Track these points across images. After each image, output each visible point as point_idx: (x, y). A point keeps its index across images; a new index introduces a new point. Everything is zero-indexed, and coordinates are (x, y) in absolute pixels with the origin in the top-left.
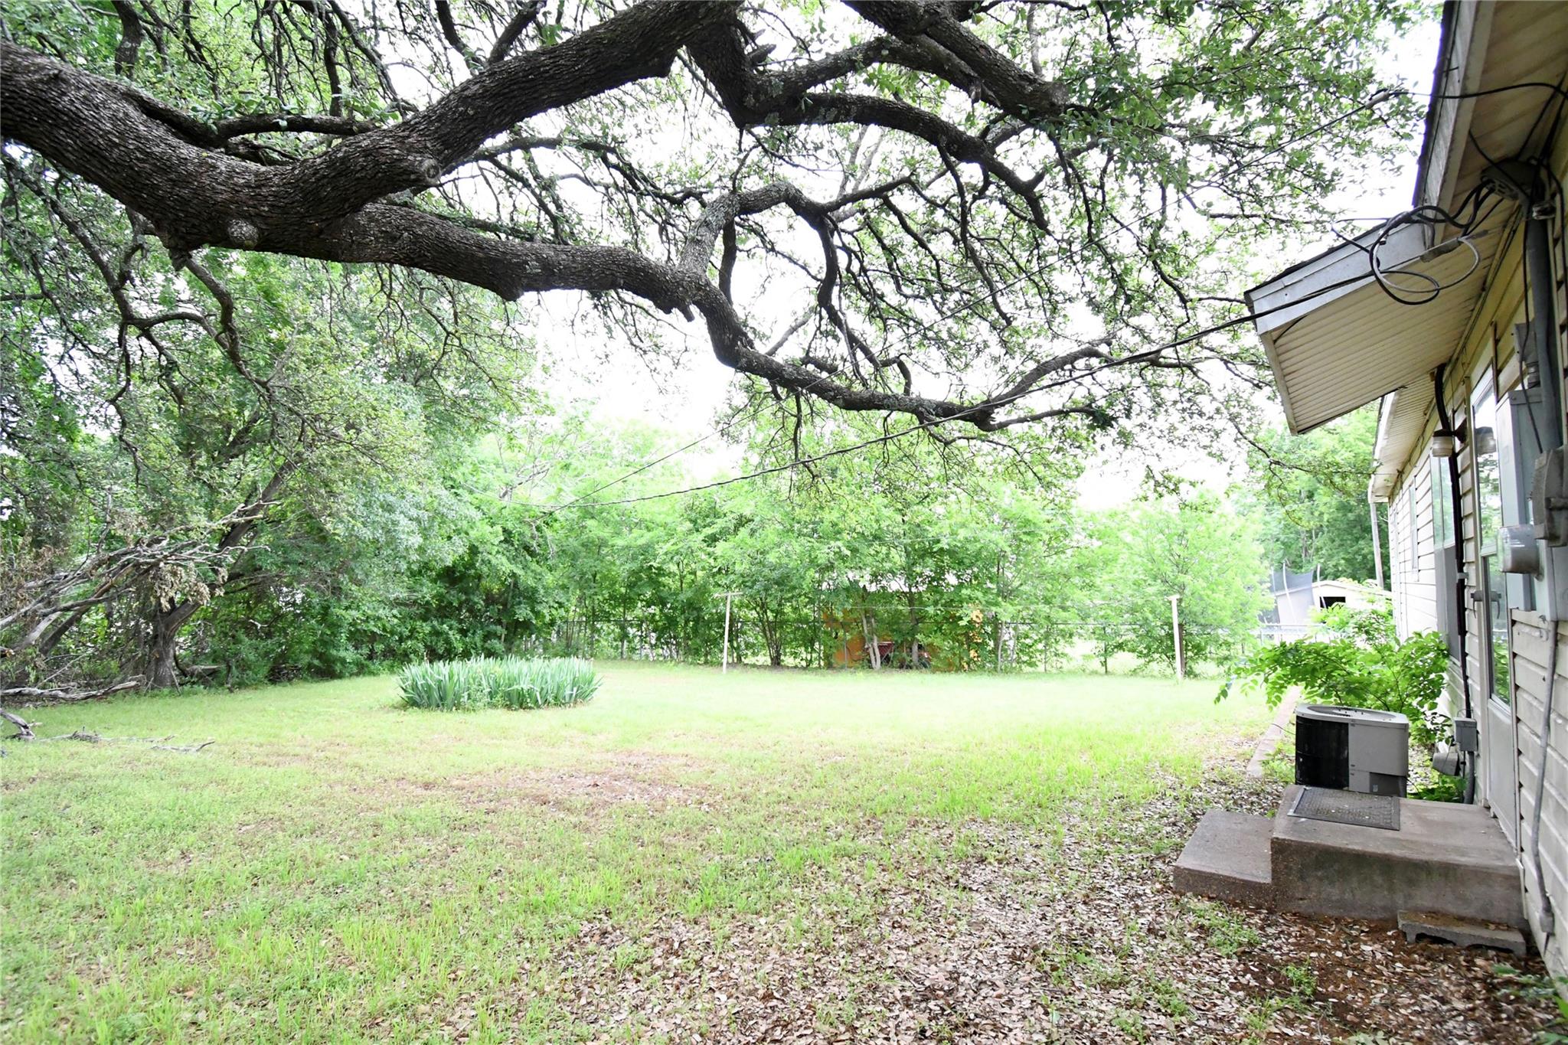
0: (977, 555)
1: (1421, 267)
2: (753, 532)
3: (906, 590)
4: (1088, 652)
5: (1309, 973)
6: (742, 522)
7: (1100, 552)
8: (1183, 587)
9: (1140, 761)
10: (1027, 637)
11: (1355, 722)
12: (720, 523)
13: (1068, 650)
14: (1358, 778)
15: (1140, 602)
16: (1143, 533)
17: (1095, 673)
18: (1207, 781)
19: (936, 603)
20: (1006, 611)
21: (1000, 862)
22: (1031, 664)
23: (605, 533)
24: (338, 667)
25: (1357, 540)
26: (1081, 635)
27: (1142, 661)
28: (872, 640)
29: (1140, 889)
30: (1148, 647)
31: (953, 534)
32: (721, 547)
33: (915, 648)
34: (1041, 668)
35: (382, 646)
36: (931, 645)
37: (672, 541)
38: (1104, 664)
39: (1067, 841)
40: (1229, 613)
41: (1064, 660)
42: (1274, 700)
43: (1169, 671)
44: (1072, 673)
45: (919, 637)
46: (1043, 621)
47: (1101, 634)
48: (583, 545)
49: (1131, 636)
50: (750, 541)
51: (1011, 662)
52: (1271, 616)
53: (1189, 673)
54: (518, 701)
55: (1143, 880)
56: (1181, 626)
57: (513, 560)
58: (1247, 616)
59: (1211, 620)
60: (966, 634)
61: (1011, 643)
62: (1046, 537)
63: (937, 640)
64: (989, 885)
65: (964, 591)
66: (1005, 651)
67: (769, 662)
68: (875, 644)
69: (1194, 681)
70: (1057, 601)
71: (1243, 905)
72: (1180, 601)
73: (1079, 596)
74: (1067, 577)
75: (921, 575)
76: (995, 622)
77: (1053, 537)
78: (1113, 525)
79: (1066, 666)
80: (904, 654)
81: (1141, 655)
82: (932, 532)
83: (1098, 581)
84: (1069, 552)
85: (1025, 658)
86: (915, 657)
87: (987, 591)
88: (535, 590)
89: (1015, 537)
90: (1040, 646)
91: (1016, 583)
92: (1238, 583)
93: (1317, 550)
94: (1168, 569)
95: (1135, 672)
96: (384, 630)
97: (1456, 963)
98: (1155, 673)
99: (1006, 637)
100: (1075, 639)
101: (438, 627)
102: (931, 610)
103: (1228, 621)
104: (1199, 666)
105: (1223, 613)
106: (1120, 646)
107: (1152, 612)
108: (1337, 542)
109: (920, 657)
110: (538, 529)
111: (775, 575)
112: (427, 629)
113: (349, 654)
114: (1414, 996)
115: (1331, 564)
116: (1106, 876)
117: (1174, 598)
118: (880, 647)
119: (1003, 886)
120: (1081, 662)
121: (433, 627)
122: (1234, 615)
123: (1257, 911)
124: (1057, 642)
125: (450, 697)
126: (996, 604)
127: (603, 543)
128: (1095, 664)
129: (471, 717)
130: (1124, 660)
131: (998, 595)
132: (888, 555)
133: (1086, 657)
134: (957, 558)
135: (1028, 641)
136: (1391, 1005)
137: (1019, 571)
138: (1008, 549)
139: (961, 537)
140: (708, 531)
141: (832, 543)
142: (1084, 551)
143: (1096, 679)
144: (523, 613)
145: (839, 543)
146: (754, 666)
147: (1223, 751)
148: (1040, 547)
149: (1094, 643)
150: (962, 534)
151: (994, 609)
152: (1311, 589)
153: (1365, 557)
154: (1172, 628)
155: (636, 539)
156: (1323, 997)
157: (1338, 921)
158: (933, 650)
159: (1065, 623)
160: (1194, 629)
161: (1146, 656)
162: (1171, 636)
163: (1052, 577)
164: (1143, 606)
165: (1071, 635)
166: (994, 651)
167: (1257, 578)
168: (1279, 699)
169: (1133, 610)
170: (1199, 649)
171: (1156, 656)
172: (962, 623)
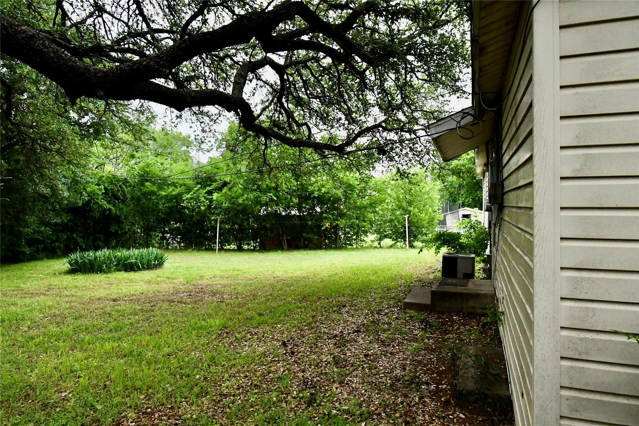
0: (329, 199)
1: (469, 127)
2: (230, 189)
3: (298, 214)
4: (373, 239)
5: (438, 324)
6: (225, 184)
7: (378, 197)
8: (410, 211)
9: (393, 276)
10: (349, 233)
11: (459, 257)
12: (214, 185)
13: (365, 238)
14: (460, 275)
15: (394, 218)
16: (395, 190)
17: (376, 247)
18: (415, 281)
19: (311, 220)
20: (342, 223)
21: (350, 306)
22: (351, 245)
23: (155, 189)
24: (21, 257)
25: (477, 191)
26: (371, 232)
27: (394, 242)
28: (283, 236)
29: (393, 310)
30: (396, 237)
31: (320, 190)
32: (215, 196)
33: (302, 240)
34: (355, 246)
35: (42, 246)
36: (309, 238)
37: (191, 193)
38: (379, 244)
39: (370, 300)
40: (427, 222)
41: (364, 243)
42: (437, 253)
43: (404, 246)
44: (367, 248)
45: (304, 235)
46: (356, 227)
47: (378, 232)
48: (142, 195)
49: (390, 232)
50: (229, 193)
51: (342, 244)
52: (443, 223)
53: (412, 246)
54: (130, 267)
55: (394, 307)
56: (409, 227)
57: (109, 202)
58: (433, 223)
59: (420, 224)
60: (324, 233)
61: (342, 236)
62: (358, 192)
63: (311, 236)
64: (348, 312)
65: (324, 215)
66: (340, 239)
67: (236, 248)
68: (285, 238)
69: (413, 249)
70: (361, 218)
71: (423, 311)
72: (409, 217)
73: (371, 216)
74: (366, 208)
75: (305, 208)
76: (337, 228)
77: (361, 191)
78: (384, 186)
79: (364, 245)
80: (297, 242)
81: (394, 240)
82: (311, 188)
83: (377, 209)
84: (367, 198)
85: (348, 242)
86: (302, 244)
87: (333, 215)
88: (119, 217)
89: (345, 191)
90: (354, 237)
91: (345, 211)
92: (430, 210)
93: (462, 195)
94: (404, 204)
95: (391, 247)
96: (43, 237)
97: (477, 319)
98: (399, 247)
99: (340, 234)
100: (368, 234)
101: (71, 236)
102: (310, 223)
103: (426, 225)
104: (416, 244)
105: (424, 222)
106: (386, 236)
107: (398, 222)
108: (469, 192)
109: (304, 243)
110: (120, 186)
111: (240, 208)
112: (65, 237)
113: (27, 250)
114: (465, 327)
115: (466, 201)
116: (383, 307)
117: (406, 216)
118: (287, 240)
119: (352, 312)
120: (370, 243)
121: (68, 235)
122: (428, 223)
123: (426, 312)
124: (361, 235)
125: (96, 267)
126: (338, 220)
127: (153, 193)
128: (376, 244)
129: (109, 275)
130: (387, 242)
131: (337, 216)
132: (291, 199)
133: (372, 241)
134: (321, 200)
135: (349, 235)
136: (459, 329)
137: (346, 206)
138: (342, 197)
139: (323, 192)
140: (208, 188)
141: (268, 194)
142: (372, 198)
143: (377, 250)
144: (113, 228)
145: (271, 194)
146: (229, 250)
147: (421, 272)
148: (355, 196)
149: (376, 235)
150: (323, 190)
151: (337, 222)
152: (458, 212)
153: (479, 197)
154: (405, 228)
155: (171, 192)
156: (442, 329)
157: (448, 312)
158: (309, 240)
159: (365, 227)
160: (414, 229)
161: (395, 240)
162: (405, 232)
163: (360, 208)
164: (395, 219)
165: (367, 232)
166: (336, 240)
167: (437, 208)
168: (439, 252)
169: (391, 221)
170: (415, 237)
171: (399, 240)
172: (323, 228)
